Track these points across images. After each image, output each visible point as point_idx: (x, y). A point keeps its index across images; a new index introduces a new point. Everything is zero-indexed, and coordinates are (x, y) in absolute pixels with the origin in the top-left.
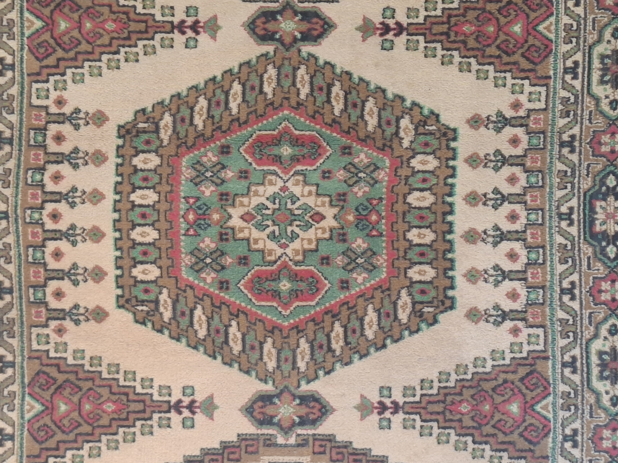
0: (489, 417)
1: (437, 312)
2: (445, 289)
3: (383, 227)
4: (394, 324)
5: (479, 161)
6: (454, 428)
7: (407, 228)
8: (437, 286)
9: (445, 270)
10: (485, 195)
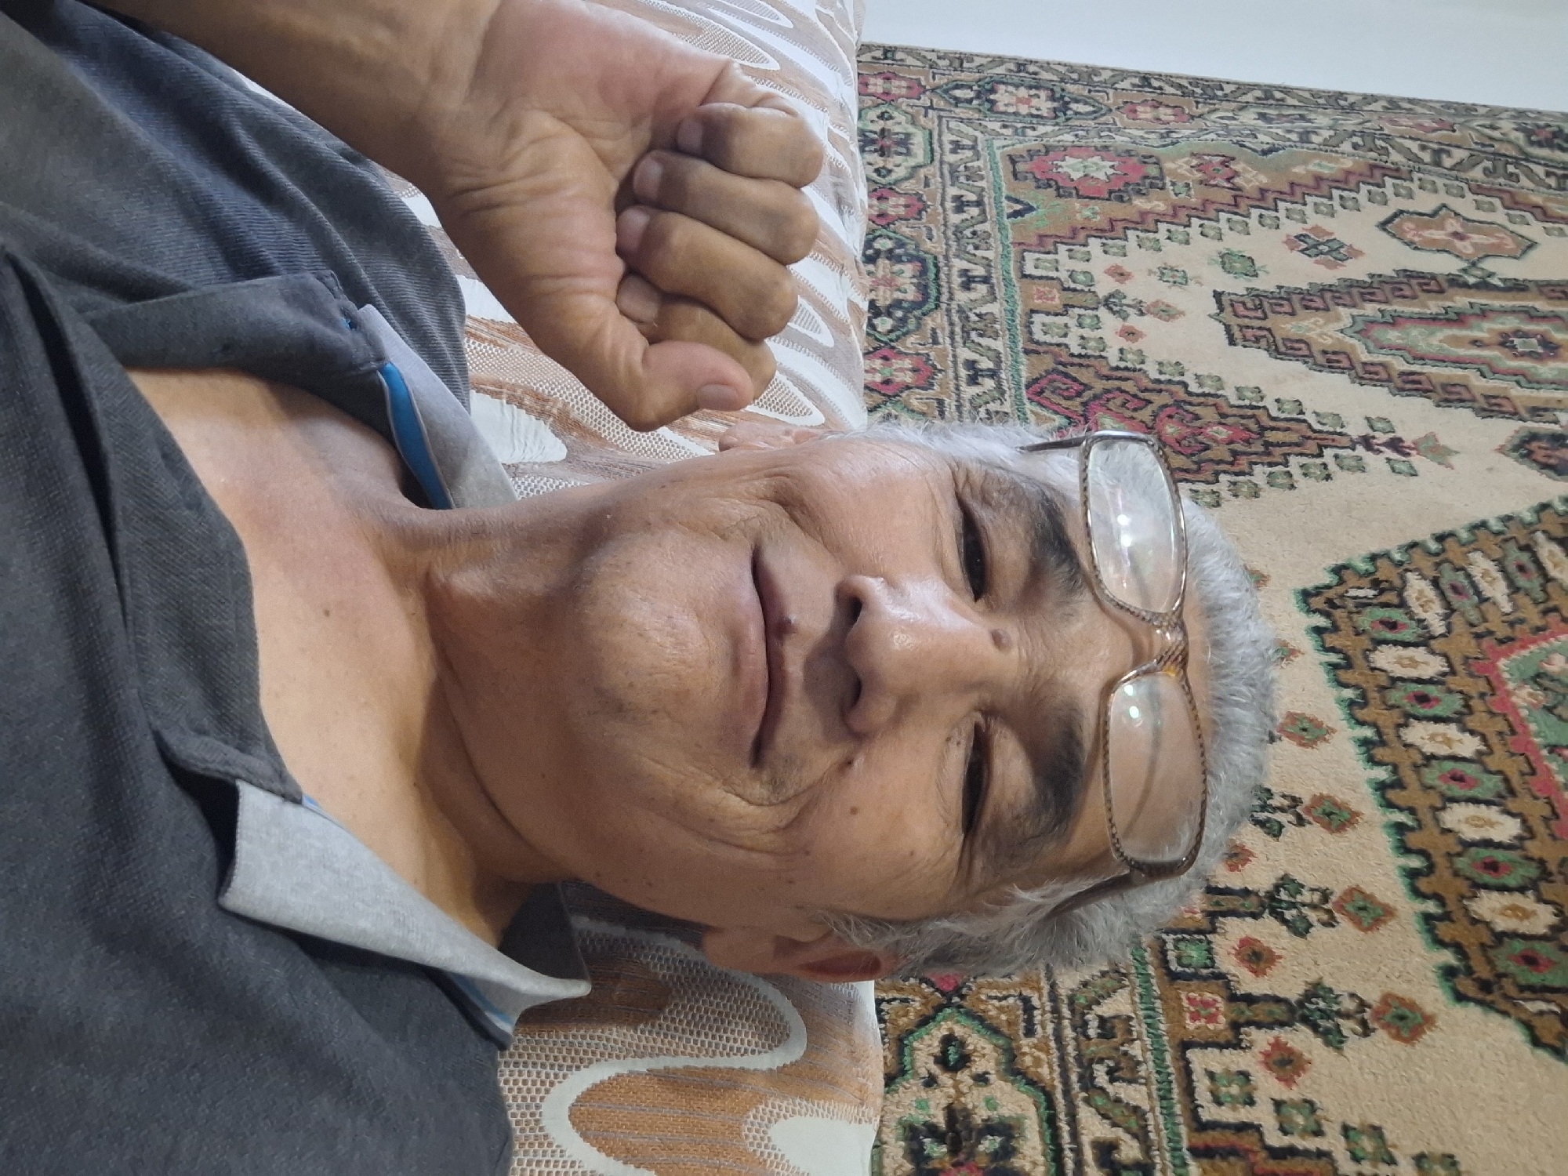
0: (1162, 415)
1: (1340, 590)
2: (1335, 628)
3: (1554, 766)
4: (1435, 574)
5: (1349, 908)
6: (1232, 406)
7: (1487, 760)
8: (1358, 634)
9: (1349, 664)
10: (1300, 822)
